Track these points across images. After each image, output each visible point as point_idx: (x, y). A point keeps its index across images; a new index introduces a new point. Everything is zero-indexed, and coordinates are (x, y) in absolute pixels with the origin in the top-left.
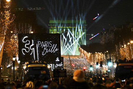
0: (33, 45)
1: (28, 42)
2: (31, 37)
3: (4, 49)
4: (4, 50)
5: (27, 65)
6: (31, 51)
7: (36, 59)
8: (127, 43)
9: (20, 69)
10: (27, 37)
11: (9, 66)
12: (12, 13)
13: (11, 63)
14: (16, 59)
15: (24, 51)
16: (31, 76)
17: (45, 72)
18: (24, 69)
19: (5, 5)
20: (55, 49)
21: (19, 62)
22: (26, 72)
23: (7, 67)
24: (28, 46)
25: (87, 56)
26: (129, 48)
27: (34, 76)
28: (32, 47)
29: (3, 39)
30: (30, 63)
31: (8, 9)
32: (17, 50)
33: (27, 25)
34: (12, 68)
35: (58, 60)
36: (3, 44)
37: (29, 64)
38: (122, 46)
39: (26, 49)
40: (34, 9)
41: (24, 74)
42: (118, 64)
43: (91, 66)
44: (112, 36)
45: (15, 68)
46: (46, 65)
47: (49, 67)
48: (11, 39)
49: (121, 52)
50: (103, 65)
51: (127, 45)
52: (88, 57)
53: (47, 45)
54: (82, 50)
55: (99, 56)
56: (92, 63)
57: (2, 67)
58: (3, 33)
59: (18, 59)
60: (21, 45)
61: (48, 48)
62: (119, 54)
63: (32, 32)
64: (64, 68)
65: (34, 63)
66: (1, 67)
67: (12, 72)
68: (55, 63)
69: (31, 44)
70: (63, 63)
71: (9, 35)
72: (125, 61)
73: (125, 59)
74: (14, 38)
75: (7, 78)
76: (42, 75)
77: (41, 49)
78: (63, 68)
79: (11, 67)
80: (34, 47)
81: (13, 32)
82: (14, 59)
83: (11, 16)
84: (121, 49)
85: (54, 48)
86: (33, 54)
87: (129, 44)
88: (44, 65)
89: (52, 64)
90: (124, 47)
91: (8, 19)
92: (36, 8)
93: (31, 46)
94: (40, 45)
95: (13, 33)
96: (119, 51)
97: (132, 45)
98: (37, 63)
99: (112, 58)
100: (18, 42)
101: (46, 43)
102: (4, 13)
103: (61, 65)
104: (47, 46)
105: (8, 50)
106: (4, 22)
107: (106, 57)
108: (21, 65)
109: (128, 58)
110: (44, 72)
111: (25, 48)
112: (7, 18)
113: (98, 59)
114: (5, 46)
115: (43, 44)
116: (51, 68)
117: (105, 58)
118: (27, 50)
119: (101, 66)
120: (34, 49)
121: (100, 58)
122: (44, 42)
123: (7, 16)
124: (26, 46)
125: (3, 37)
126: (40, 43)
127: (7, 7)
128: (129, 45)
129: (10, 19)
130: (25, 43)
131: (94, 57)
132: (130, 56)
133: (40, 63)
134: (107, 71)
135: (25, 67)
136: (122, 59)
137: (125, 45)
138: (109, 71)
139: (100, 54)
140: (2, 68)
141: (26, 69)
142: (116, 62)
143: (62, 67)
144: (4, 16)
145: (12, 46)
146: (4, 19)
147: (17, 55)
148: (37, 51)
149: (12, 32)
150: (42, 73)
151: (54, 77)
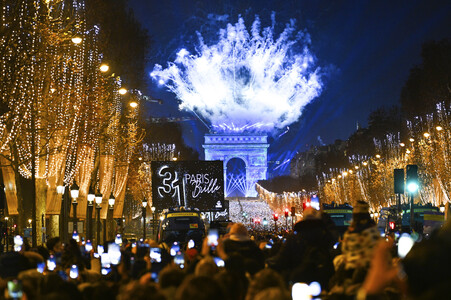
0: (176, 180)
1: (168, 176)
2: (173, 168)
3: (127, 187)
4: (126, 190)
5: (166, 214)
6: (173, 191)
7: (183, 204)
8: (337, 176)
9: (155, 222)
10: (166, 167)
11: (137, 216)
12: (140, 126)
13: (140, 212)
14: (148, 205)
15: (161, 190)
16: (173, 232)
17: (197, 225)
18: (160, 221)
19: (128, 114)
20: (215, 187)
21: (153, 209)
22: (164, 226)
23: (133, 218)
24: (169, 182)
25: (269, 198)
26: (341, 184)
27: (177, 233)
28: (175, 184)
29: (125, 170)
30: (171, 211)
31: (133, 121)
32: (149, 188)
34: (142, 219)
35: (219, 205)
36: (125, 179)
37: (169, 213)
38: (329, 181)
39: (165, 187)
40: (179, 119)
41: (160, 230)
44: (311, 165)
45: (147, 220)
46: (199, 213)
47: (203, 217)
48: (139, 171)
49: (327, 191)
51: (337, 180)
52: (271, 200)
53: (201, 179)
54: (261, 188)
55: (290, 197)
57: (124, 218)
58: (126, 161)
59: (151, 204)
60: (157, 181)
61: (202, 185)
62: (324, 194)
63: (175, 159)
64: (231, 218)
65: (178, 211)
67: (142, 227)
68: (215, 211)
69: (173, 178)
70: (228, 212)
71: (135, 164)
72: (333, 205)
73: (333, 203)
74: (143, 169)
75: (132, 236)
76: (191, 231)
77: (191, 187)
79: (139, 218)
80: (179, 183)
81: (143, 158)
82: (144, 204)
83: (139, 131)
84: (326, 185)
85: (212, 185)
86: (177, 196)
87: (339, 177)
88: (195, 214)
89: (209, 213)
90: (331, 183)
93: (173, 182)
94: (189, 181)
95: (142, 161)
96: (323, 190)
97: (344, 179)
98: (183, 211)
100: (150, 175)
101: (199, 177)
102: (128, 127)
103: (224, 214)
104: (200, 182)
105: (134, 190)
106: (127, 141)
107: (302, 199)
108: (156, 214)
109: (339, 202)
110: (195, 226)
111: (163, 185)
112: (132, 135)
114: (128, 183)
115: (193, 179)
116: (207, 219)
117: (300, 202)
118: (167, 188)
119: (293, 215)
120: (178, 186)
121: (291, 202)
122: (195, 175)
123: (132, 132)
124: (164, 182)
126: (188, 177)
127: (132, 116)
128: (341, 179)
129: (137, 137)
130: (163, 178)
131: (281, 199)
132: (342, 197)
133: (188, 211)
135: (162, 218)
136: (329, 203)
137: (333, 180)
139: (291, 194)
140: (124, 221)
141: (165, 221)
143: (227, 217)
144: (126, 132)
145: (141, 183)
146: (127, 137)
147: (150, 198)
148: (184, 190)
149: (140, 159)
150: (191, 227)
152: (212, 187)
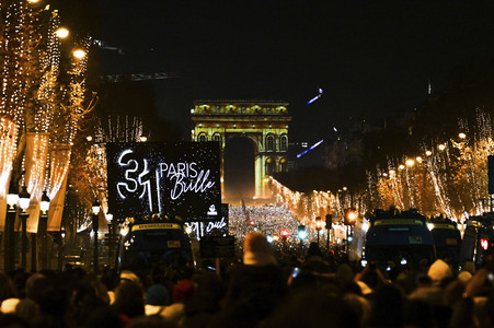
0: (145, 172)
1: (132, 166)
2: (140, 152)
3: (68, 183)
4: (68, 188)
5: (130, 226)
6: (141, 188)
7: (156, 210)
8: (397, 167)
9: (113, 236)
10: (130, 151)
11: (83, 228)
12: (89, 87)
13: (88, 222)
14: (101, 211)
15: (122, 188)
16: (141, 254)
17: (178, 242)
18: (121, 236)
19: (70, 68)
20: (206, 183)
21: (109, 217)
22: (127, 244)
23: (78, 231)
24: (134, 175)
25: (290, 201)
26: (403, 178)
27: (149, 256)
28: (144, 179)
29: (66, 156)
30: (139, 221)
31: (78, 79)
32: (104, 185)
33: (131, 121)
34: (92, 234)
35: (212, 211)
36: (65, 170)
37: (135, 224)
38: (385, 175)
39: (128, 182)
40: (150, 77)
41: (121, 250)
42: (372, 222)
43: (302, 228)
44: (357, 149)
45: (100, 235)
46: (182, 225)
47: (188, 230)
48: (88, 158)
49: (381, 189)
50: (333, 225)
51: (397, 172)
52: (295, 203)
53: (185, 171)
54: (279, 185)
55: (324, 200)
56: (304, 221)
57: (64, 232)
58: (67, 142)
59: (106, 210)
60: (115, 173)
61: (187, 180)
62: (377, 194)
63: (144, 139)
64: (231, 232)
65: (150, 221)
66: (62, 232)
67: (92, 245)
68: (206, 220)
69: (141, 169)
70: (226, 221)
71: (82, 147)
72: (391, 212)
73: (393, 208)
74: (94, 155)
75: (77, 260)
76: (169, 252)
77: (168, 183)
78: (227, 232)
79: (88, 231)
80: (150, 177)
81: (94, 138)
82: (96, 210)
83: (87, 95)
84: (381, 181)
85: (202, 179)
86: (147, 197)
87: (402, 167)
88: (175, 226)
89: (197, 224)
90: (388, 178)
91: (78, 104)
92: (154, 76)
93: (141, 175)
94: (165, 173)
95: (93, 142)
96: (375, 188)
97: (409, 172)
98: (157, 220)
99: (357, 207)
100: (105, 164)
101: (181, 167)
102: (70, 89)
103: (220, 225)
104: (183, 175)
105: (80, 187)
106: (69, 111)
107: (343, 203)
108: (115, 226)
109: (400, 206)
110: (177, 244)
111: (124, 180)
112: (78, 102)
113: (322, 209)
114: (71, 177)
115: (172, 170)
116: (194, 234)
117: (339, 207)
118: (131, 185)
119: (329, 227)
120: (148, 182)
121: (325, 207)
122: (175, 165)
123: (76, 96)
124: (127, 175)
125: (67, 153)
126: (164, 167)
127: (77, 72)
128: (404, 171)
129: (84, 104)
130: (125, 168)
131: (310, 203)
132: (406, 199)
133: (164, 221)
134: (344, 240)
135: (124, 232)
136: (385, 207)
137: (392, 172)
138: (350, 239)
139: (326, 195)
140: (63, 235)
141: (128, 237)
142: (368, 216)
143: (225, 230)
144: (68, 97)
145: (91, 176)
146: (69, 104)
147: (105, 200)
148: (158, 188)
149: (89, 139)
150: (169, 246)
151: (202, 256)
152: (202, 183)
